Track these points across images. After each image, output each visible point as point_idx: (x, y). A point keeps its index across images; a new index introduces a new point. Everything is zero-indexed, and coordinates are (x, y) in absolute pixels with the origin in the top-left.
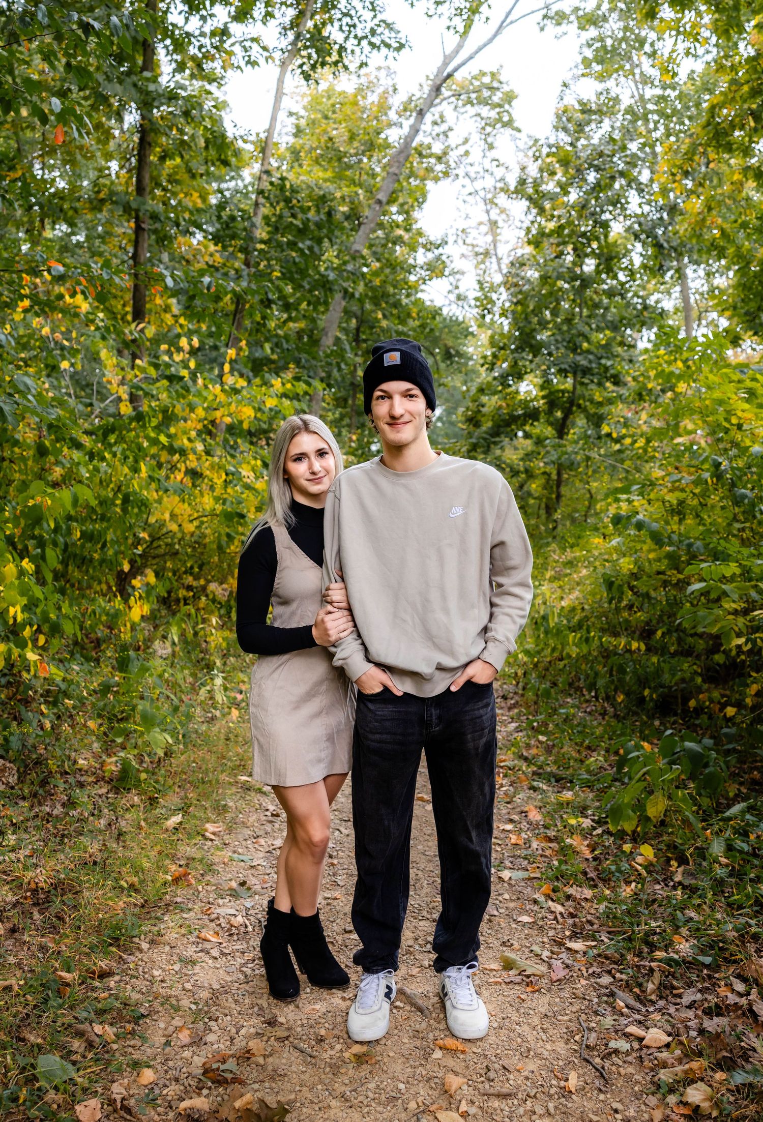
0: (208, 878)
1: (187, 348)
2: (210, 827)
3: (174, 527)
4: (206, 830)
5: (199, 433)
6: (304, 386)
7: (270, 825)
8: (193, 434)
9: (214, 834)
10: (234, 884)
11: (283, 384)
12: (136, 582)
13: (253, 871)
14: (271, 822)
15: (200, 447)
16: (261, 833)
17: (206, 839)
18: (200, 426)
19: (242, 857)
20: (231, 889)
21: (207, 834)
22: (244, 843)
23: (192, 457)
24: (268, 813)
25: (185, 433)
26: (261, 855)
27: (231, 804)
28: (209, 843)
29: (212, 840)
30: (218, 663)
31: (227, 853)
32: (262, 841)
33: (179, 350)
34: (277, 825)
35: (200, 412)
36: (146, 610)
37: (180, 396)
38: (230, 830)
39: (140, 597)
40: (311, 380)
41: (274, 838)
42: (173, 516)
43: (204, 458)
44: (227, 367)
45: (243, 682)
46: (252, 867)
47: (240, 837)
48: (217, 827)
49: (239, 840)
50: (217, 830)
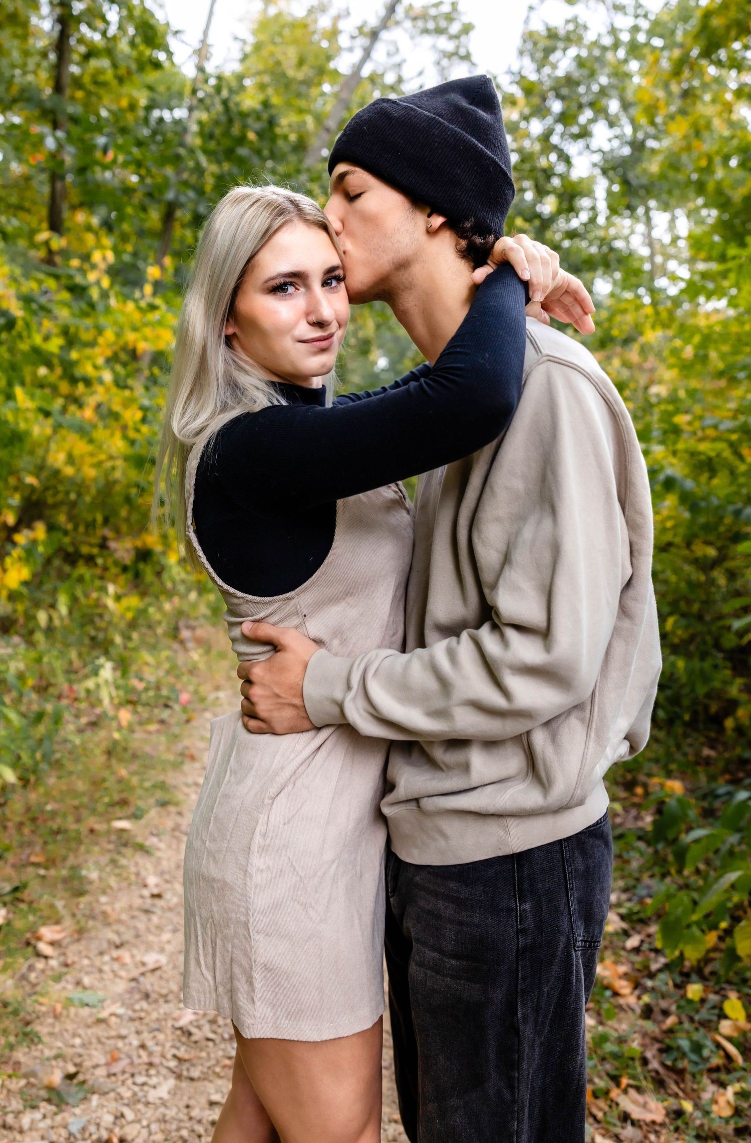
0: (20, 1055)
1: (102, 266)
2: (48, 932)
3: (69, 471)
4: (39, 939)
5: (108, 361)
7: (143, 917)
8: (100, 361)
9: (52, 944)
10: (57, 1078)
12: (21, 538)
13: (99, 1031)
14: (147, 912)
15: (107, 376)
16: (128, 936)
17: (39, 955)
18: (109, 353)
19: (88, 997)
20: (50, 1088)
21: (43, 947)
22: (97, 962)
23: (100, 389)
24: (146, 893)
25: (89, 358)
26: (121, 987)
27: (94, 875)
28: (40, 965)
29: (46, 957)
30: (118, 640)
31: (64, 989)
32: (127, 955)
33: (94, 267)
34: (155, 919)
35: (109, 335)
36: (25, 573)
37: (84, 314)
38: (80, 933)
39: (20, 559)
41: (149, 947)
42: (71, 459)
43: (114, 390)
44: (148, 289)
45: (147, 664)
46: (100, 1021)
47: (94, 947)
48: (59, 932)
49: (91, 955)
50: (57, 937)
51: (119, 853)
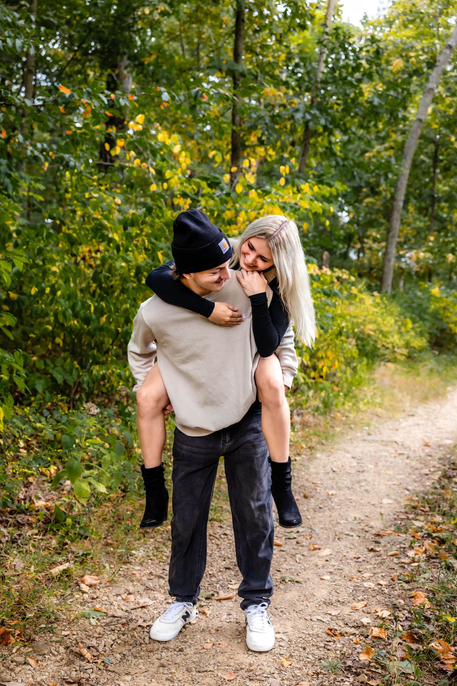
0: (36, 637)
2: (89, 579)
4: (83, 582)
6: (329, 189)
7: (157, 580)
9: (91, 586)
11: (311, 188)
16: (140, 589)
17: (80, 590)
19: (95, 615)
21: (84, 587)
26: (118, 614)
27: (139, 554)
28: (78, 595)
29: (83, 592)
31: (84, 609)
32: (132, 597)
40: (332, 183)
47: (115, 592)
48: (96, 580)
49: (110, 595)
50: (94, 582)
51: (164, 544)
